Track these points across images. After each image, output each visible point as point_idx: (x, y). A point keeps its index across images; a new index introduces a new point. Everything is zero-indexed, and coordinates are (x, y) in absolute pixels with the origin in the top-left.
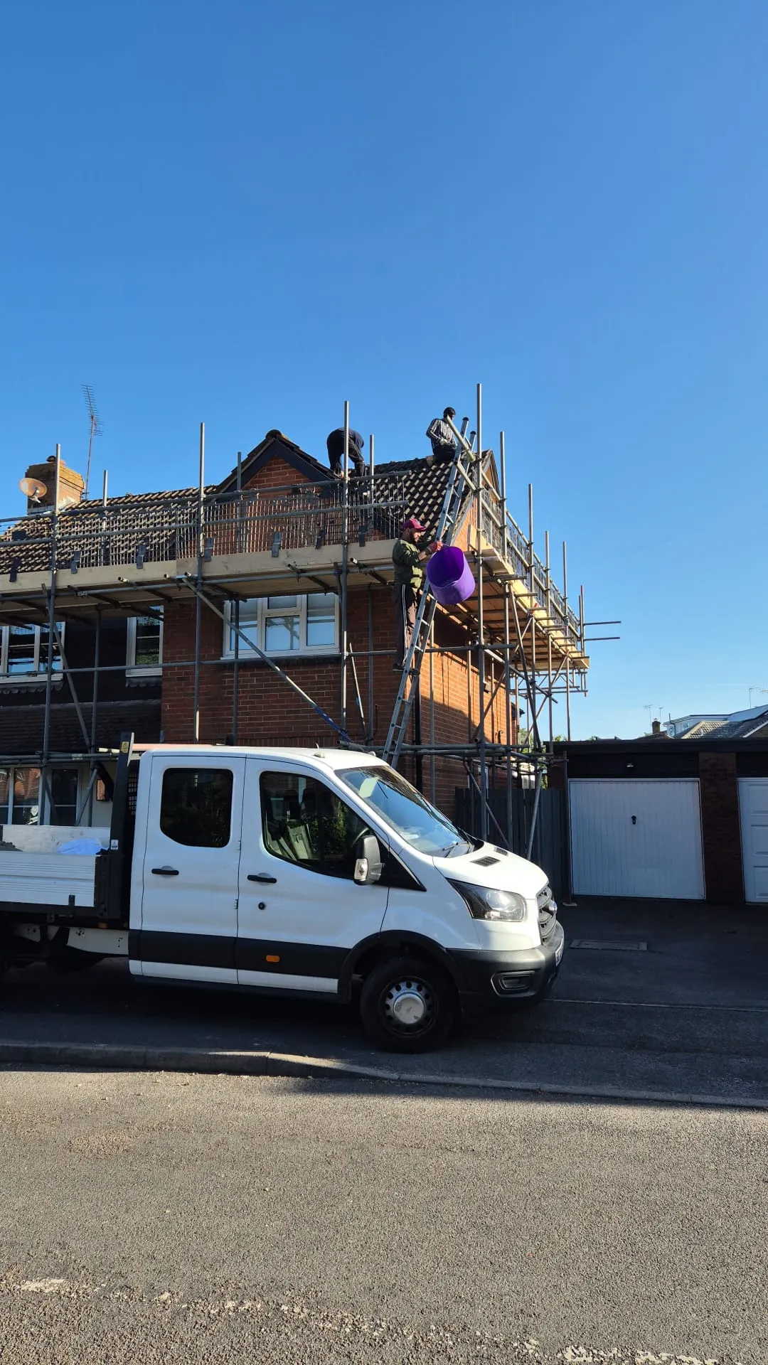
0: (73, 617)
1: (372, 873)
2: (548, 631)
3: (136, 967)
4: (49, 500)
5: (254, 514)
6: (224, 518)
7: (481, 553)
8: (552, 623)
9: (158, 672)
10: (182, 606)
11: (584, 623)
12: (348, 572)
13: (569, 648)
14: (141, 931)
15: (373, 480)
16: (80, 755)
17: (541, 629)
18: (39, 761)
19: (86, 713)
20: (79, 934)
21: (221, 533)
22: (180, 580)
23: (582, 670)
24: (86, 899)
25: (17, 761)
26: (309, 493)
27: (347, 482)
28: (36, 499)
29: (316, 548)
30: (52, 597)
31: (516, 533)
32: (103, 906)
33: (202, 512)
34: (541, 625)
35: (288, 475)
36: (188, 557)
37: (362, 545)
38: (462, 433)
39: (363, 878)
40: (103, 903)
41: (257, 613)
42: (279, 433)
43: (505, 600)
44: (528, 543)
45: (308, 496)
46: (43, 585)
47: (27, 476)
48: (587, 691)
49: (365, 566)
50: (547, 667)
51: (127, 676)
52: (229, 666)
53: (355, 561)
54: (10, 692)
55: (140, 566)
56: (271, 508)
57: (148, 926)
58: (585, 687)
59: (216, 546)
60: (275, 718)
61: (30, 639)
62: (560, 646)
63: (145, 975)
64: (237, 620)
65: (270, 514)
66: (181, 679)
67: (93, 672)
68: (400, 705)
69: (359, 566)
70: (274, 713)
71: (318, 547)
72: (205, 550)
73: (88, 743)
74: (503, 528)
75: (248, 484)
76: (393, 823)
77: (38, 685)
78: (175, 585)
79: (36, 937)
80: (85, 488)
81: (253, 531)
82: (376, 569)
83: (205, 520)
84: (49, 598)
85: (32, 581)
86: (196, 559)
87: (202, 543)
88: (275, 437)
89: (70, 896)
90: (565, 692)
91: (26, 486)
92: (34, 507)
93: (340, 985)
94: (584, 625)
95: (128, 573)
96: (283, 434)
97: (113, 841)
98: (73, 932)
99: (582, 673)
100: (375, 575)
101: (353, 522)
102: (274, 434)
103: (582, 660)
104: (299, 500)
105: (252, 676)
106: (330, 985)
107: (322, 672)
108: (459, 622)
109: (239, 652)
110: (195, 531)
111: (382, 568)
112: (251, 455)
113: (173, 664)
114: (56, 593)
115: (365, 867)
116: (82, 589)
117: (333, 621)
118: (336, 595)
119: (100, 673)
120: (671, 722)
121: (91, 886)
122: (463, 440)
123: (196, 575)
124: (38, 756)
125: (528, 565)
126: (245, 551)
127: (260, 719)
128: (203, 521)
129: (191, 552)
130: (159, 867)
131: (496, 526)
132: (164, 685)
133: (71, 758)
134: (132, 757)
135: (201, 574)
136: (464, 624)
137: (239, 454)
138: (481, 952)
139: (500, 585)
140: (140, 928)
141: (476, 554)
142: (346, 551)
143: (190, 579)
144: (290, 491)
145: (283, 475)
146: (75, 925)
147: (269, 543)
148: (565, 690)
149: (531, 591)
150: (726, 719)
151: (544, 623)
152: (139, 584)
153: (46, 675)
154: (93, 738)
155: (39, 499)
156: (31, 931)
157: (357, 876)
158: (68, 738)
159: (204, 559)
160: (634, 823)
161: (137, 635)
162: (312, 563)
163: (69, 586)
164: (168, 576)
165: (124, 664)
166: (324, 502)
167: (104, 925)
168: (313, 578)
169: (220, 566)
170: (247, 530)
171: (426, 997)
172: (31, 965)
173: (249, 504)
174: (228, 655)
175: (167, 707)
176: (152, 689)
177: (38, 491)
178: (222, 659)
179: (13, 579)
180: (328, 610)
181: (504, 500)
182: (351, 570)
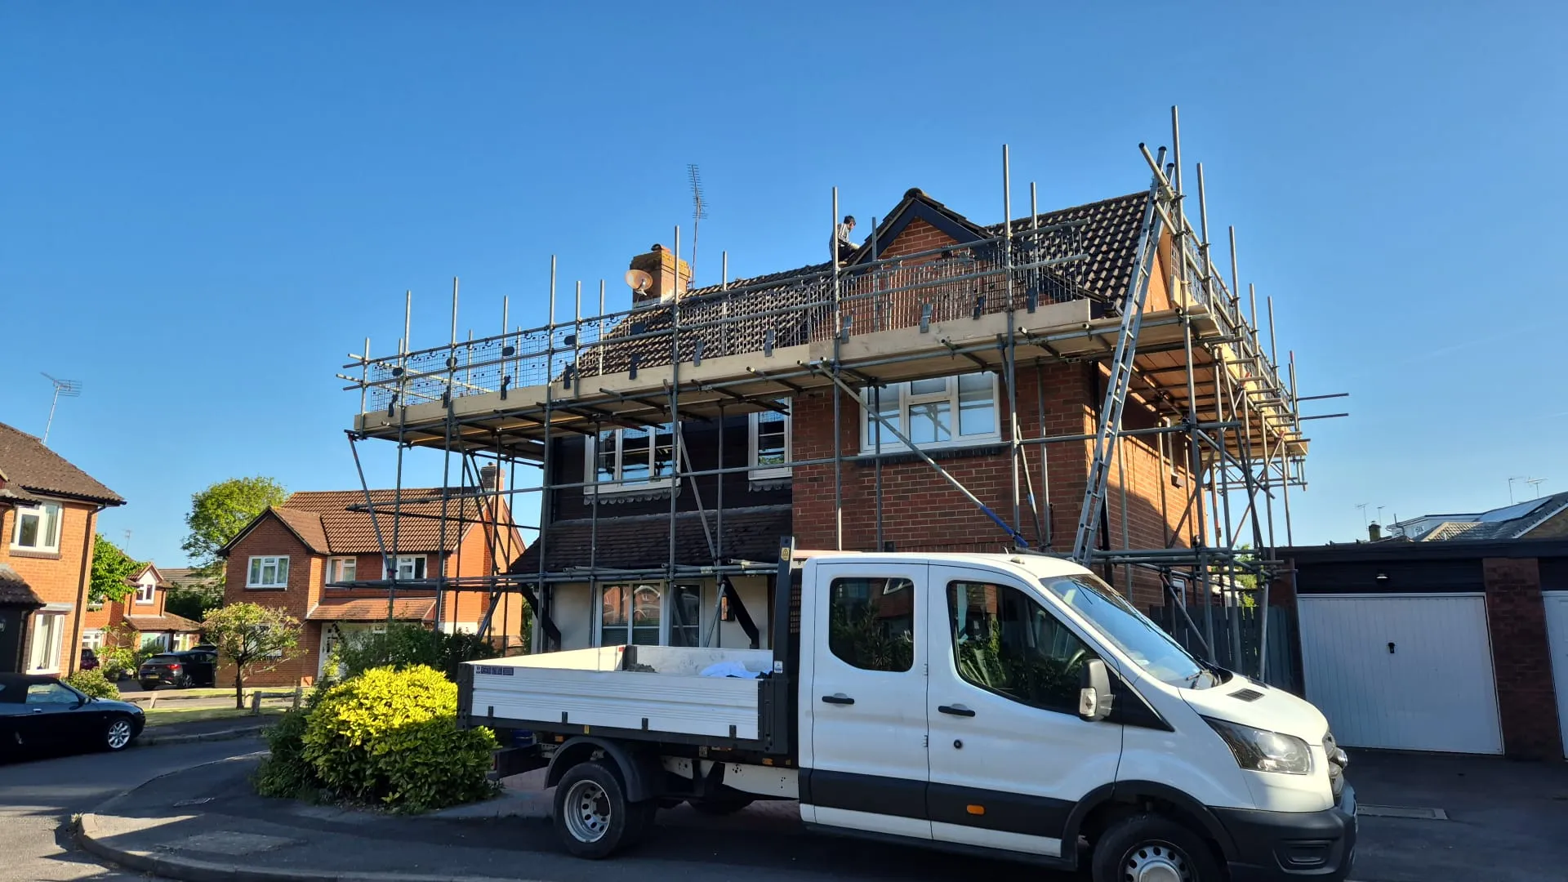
0: (692, 415)
1: (1102, 707)
2: (1260, 407)
3: (808, 812)
4: (654, 292)
5: (898, 286)
6: (863, 292)
7: (1187, 310)
8: (1263, 397)
9: (786, 472)
10: (811, 395)
11: (1297, 397)
12: (1014, 344)
13: (1283, 428)
14: (812, 770)
15: (1036, 235)
16: (709, 568)
17: (1252, 405)
18: (665, 575)
19: (712, 520)
20: (736, 772)
21: (859, 310)
22: (815, 367)
23: (1298, 458)
24: (749, 731)
25: (638, 576)
26: (963, 255)
27: (1009, 238)
28: (642, 292)
29: (974, 319)
30: (675, 393)
31: (1218, 286)
32: (769, 739)
33: (837, 286)
34: (1251, 399)
35: (930, 238)
36: (822, 340)
37: (1031, 310)
38: (1159, 166)
39: (1091, 713)
40: (768, 735)
41: (898, 400)
42: (919, 191)
43: (1215, 369)
44: (1232, 298)
45: (961, 259)
46: (665, 381)
47: (632, 267)
48: (1306, 484)
49: (1036, 336)
50: (1261, 454)
51: (750, 479)
52: (869, 463)
53: (1025, 331)
54: (626, 501)
55: (768, 353)
56: (917, 277)
57: (821, 764)
58: (1303, 479)
59: (854, 325)
60: (926, 522)
61: (644, 442)
62: (1273, 427)
63: (818, 822)
64: (877, 409)
65: (917, 283)
66: (815, 480)
67: (717, 475)
68: (1089, 501)
69: (1029, 336)
70: (923, 516)
71: (976, 316)
72: (841, 331)
73: (713, 555)
74: (1207, 280)
75: (885, 253)
76: (1120, 644)
77: (654, 492)
78: (809, 372)
79: (688, 773)
80: (691, 276)
81: (897, 305)
82: (1050, 338)
83: (841, 296)
84: (672, 394)
85: (654, 377)
86: (832, 341)
87: (838, 321)
88: (915, 196)
89: (730, 726)
90: (1281, 485)
91: (631, 278)
92: (640, 301)
93: (1064, 847)
94: (1297, 400)
95: (757, 361)
96: (923, 192)
97: (776, 663)
98: (729, 768)
99: (1298, 461)
100: (1046, 346)
101: (1018, 285)
102: (913, 194)
103: (1299, 444)
104: (951, 265)
105: (897, 473)
106: (1051, 846)
107: (981, 465)
108: (1142, 401)
109: (881, 446)
110: (829, 310)
111: (1058, 337)
112: (887, 220)
113: (803, 463)
114: (679, 388)
115: (1093, 699)
116: (706, 383)
117: (992, 405)
118: (994, 374)
119: (724, 474)
120: (1398, 525)
121: (754, 716)
122: (1160, 173)
123: (833, 360)
124: (664, 570)
125: (1234, 326)
126: (888, 328)
127: (908, 523)
128: (838, 298)
129: (825, 334)
130: (831, 693)
131: (1198, 278)
132: (794, 488)
133: (700, 571)
134: (793, 565)
135: (838, 358)
136: (1148, 402)
137: (874, 219)
138: (1256, 813)
139: (1207, 351)
140: (811, 767)
141: (1181, 312)
142: (1011, 320)
143: (826, 364)
144: (939, 256)
145: (925, 240)
146: (731, 761)
147: (916, 317)
148: (1282, 482)
149: (1240, 357)
150: (1477, 520)
151: (1255, 397)
152: (768, 373)
153: (670, 480)
154: (719, 549)
155: (645, 291)
156: (683, 765)
157: (1083, 709)
158: (694, 550)
159: (841, 340)
160: (1392, 652)
161: (759, 433)
162: (969, 337)
163: (692, 380)
164: (801, 362)
165: (746, 464)
166: (982, 264)
167: (769, 761)
168: (969, 355)
169: (859, 348)
170: (889, 303)
171: (1182, 867)
172: (679, 805)
173: (891, 274)
174: (868, 450)
175: (798, 512)
176: (781, 492)
177: (644, 283)
178: (859, 455)
179: (633, 376)
180: (984, 392)
181: (1206, 245)
182: (1018, 342)
